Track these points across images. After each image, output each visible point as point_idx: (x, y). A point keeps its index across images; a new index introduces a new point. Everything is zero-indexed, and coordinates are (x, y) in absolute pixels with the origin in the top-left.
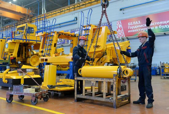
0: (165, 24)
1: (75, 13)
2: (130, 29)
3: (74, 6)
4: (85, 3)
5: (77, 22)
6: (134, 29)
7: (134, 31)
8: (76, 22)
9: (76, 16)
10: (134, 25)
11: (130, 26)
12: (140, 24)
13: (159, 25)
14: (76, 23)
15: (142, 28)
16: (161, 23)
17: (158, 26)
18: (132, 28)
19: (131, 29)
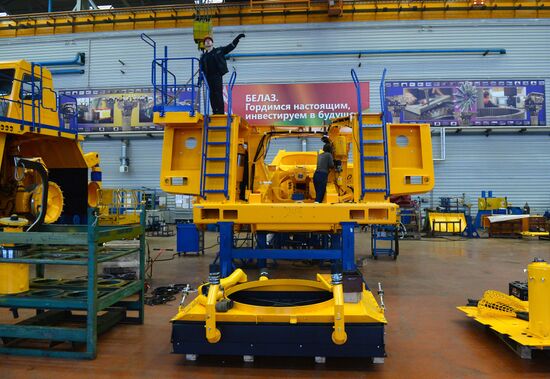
0: (331, 111)
1: (78, 40)
2: (250, 112)
3: (74, 19)
4: (114, 16)
5: (85, 68)
6: (259, 112)
7: (260, 117)
8: (79, 68)
9: (82, 51)
10: (261, 103)
11: (251, 103)
12: (276, 103)
13: (319, 110)
14: (83, 72)
15: (281, 112)
16: (323, 106)
17: (316, 112)
18: (257, 108)
19: (254, 112)
